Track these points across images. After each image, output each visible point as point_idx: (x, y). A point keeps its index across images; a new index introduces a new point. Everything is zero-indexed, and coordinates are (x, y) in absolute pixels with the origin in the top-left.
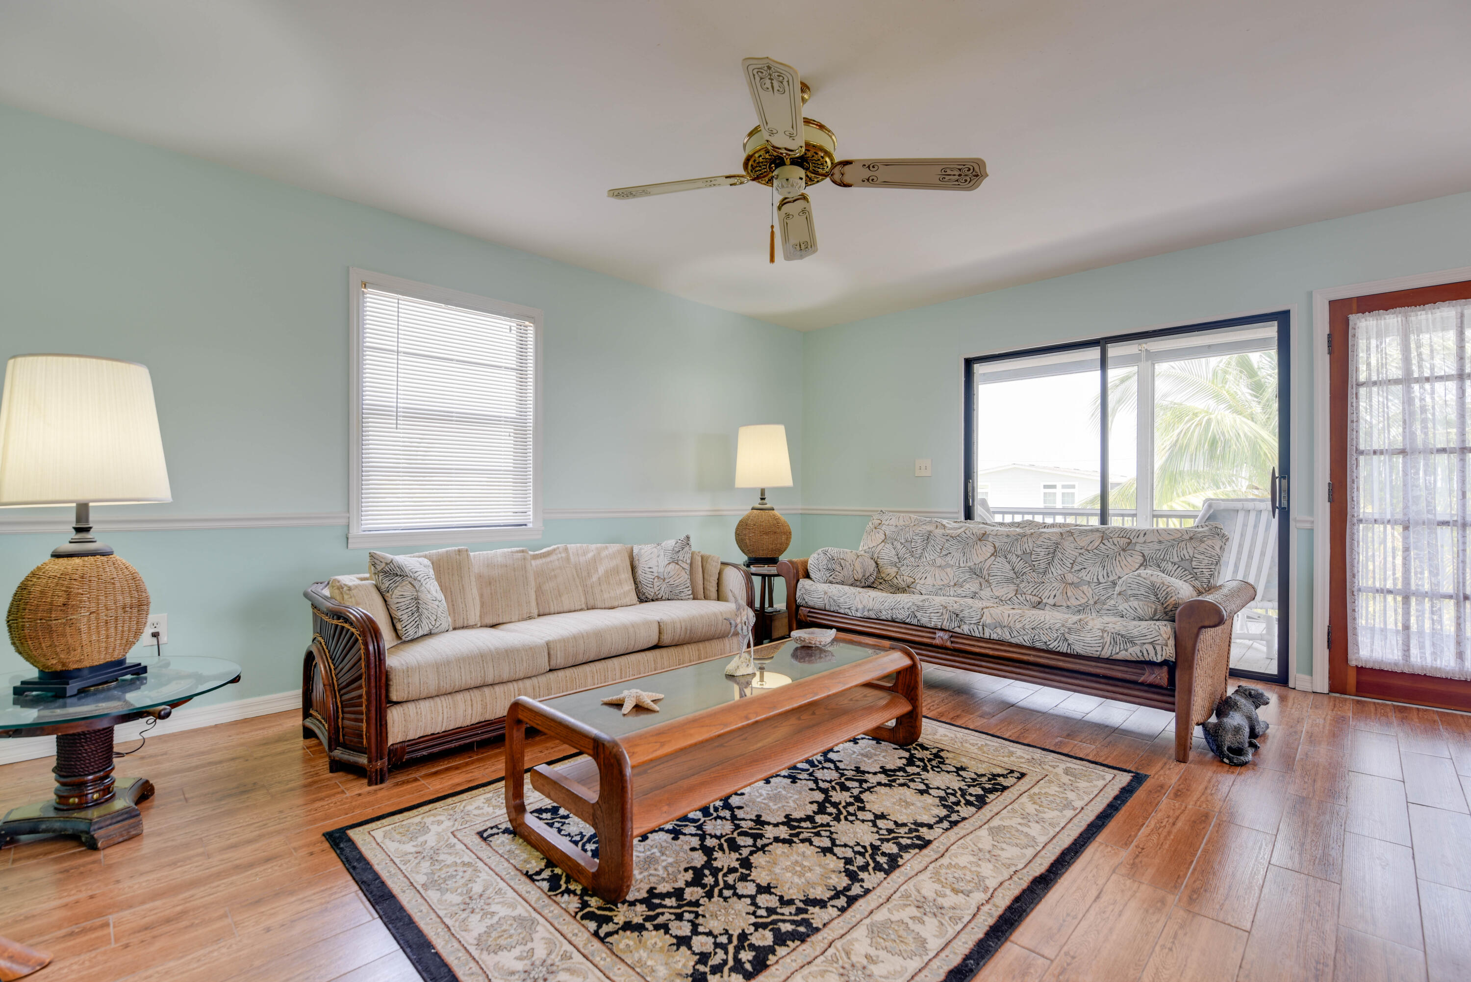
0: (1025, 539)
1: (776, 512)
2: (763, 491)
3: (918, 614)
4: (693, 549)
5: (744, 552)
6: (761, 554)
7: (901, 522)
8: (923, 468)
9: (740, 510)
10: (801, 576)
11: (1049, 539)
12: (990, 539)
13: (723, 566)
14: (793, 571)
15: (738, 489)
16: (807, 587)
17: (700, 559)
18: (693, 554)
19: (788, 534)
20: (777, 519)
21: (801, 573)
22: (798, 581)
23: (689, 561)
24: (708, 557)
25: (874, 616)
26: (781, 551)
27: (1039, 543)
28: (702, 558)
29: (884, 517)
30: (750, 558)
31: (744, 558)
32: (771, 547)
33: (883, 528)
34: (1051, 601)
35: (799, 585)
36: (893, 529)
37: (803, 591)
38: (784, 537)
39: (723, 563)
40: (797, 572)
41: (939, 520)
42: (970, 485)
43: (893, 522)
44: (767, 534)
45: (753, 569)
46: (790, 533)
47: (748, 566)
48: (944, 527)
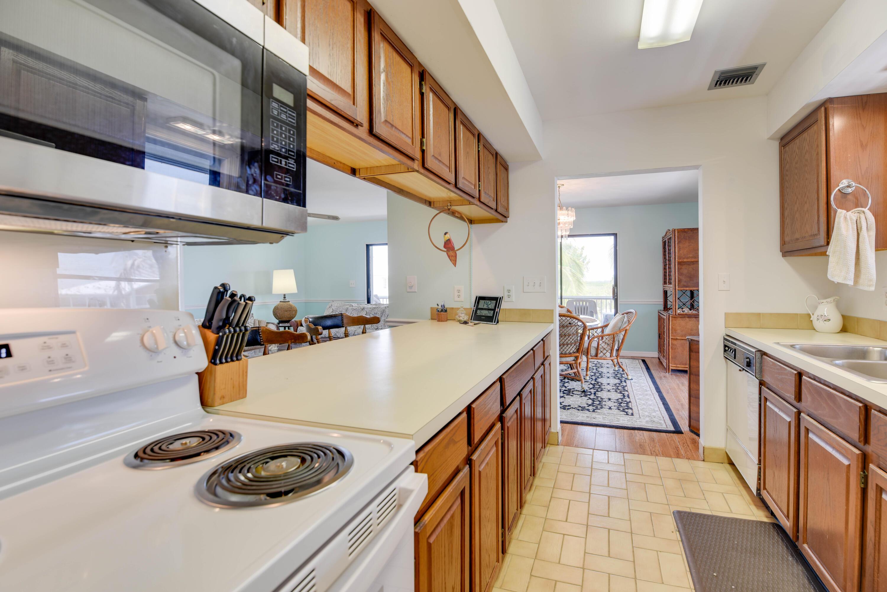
0: (375, 309)
1: (290, 303)
2: (285, 295)
3: (337, 334)
4: (255, 318)
5: (277, 319)
6: (284, 319)
7: (339, 305)
8: (352, 284)
9: (276, 302)
10: (299, 325)
11: (382, 309)
12: (365, 310)
13: (267, 324)
14: (296, 324)
15: (273, 294)
16: (301, 329)
17: (258, 322)
18: (254, 320)
19: (296, 311)
20: (291, 306)
21: (299, 324)
22: (298, 327)
23: (253, 323)
24: (261, 321)
25: (324, 337)
26: (293, 318)
27: (379, 310)
28: (259, 321)
29: (333, 303)
30: (279, 321)
31: (276, 321)
32: (288, 316)
33: (332, 307)
34: (380, 328)
35: (298, 329)
36: (336, 307)
37: (300, 331)
38: (294, 312)
39: (267, 323)
40: (298, 324)
41: (351, 304)
42: (369, 290)
43: (336, 305)
44: (286, 311)
45: (281, 325)
46: (297, 310)
47: (279, 324)
48: (352, 306)
